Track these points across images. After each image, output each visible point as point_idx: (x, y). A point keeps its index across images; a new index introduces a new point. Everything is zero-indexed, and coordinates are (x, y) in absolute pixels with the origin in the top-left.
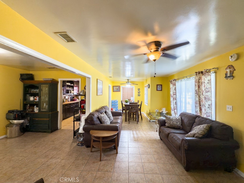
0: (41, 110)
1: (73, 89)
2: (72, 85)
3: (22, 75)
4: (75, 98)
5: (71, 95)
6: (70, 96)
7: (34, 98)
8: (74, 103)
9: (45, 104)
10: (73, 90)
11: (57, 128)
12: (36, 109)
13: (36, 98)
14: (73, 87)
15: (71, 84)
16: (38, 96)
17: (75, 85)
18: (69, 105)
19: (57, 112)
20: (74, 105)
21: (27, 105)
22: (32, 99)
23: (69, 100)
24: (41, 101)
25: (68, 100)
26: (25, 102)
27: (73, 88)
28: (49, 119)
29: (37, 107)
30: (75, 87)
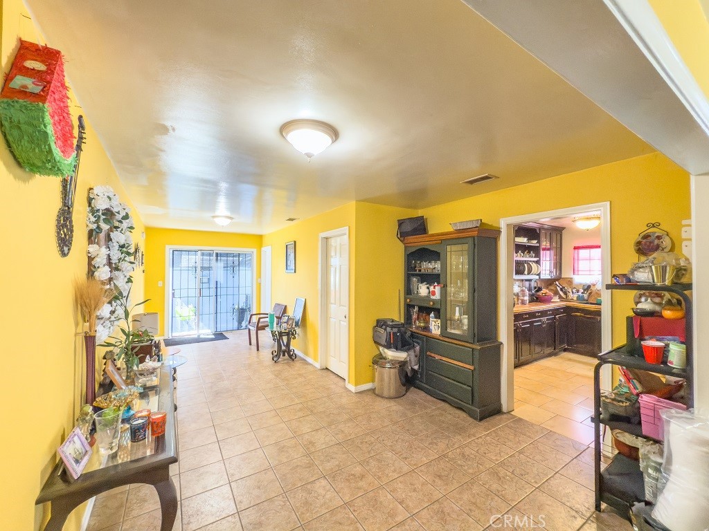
0: (449, 330)
1: (536, 259)
2: (534, 243)
3: (401, 223)
4: (544, 291)
5: (530, 280)
6: (527, 283)
7: (428, 288)
8: (544, 313)
9: (457, 308)
10: (538, 262)
11: (500, 405)
12: (433, 323)
13: (434, 288)
14: (536, 250)
15: (530, 239)
16: (439, 283)
17: (545, 244)
18: (526, 319)
19: (498, 347)
20: (544, 319)
21: (413, 307)
22: (423, 290)
23: (527, 298)
24: (449, 299)
25: (522, 298)
26: (408, 300)
27: (538, 255)
28: (472, 368)
29: (438, 317)
30: (544, 249)
